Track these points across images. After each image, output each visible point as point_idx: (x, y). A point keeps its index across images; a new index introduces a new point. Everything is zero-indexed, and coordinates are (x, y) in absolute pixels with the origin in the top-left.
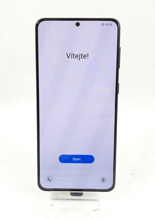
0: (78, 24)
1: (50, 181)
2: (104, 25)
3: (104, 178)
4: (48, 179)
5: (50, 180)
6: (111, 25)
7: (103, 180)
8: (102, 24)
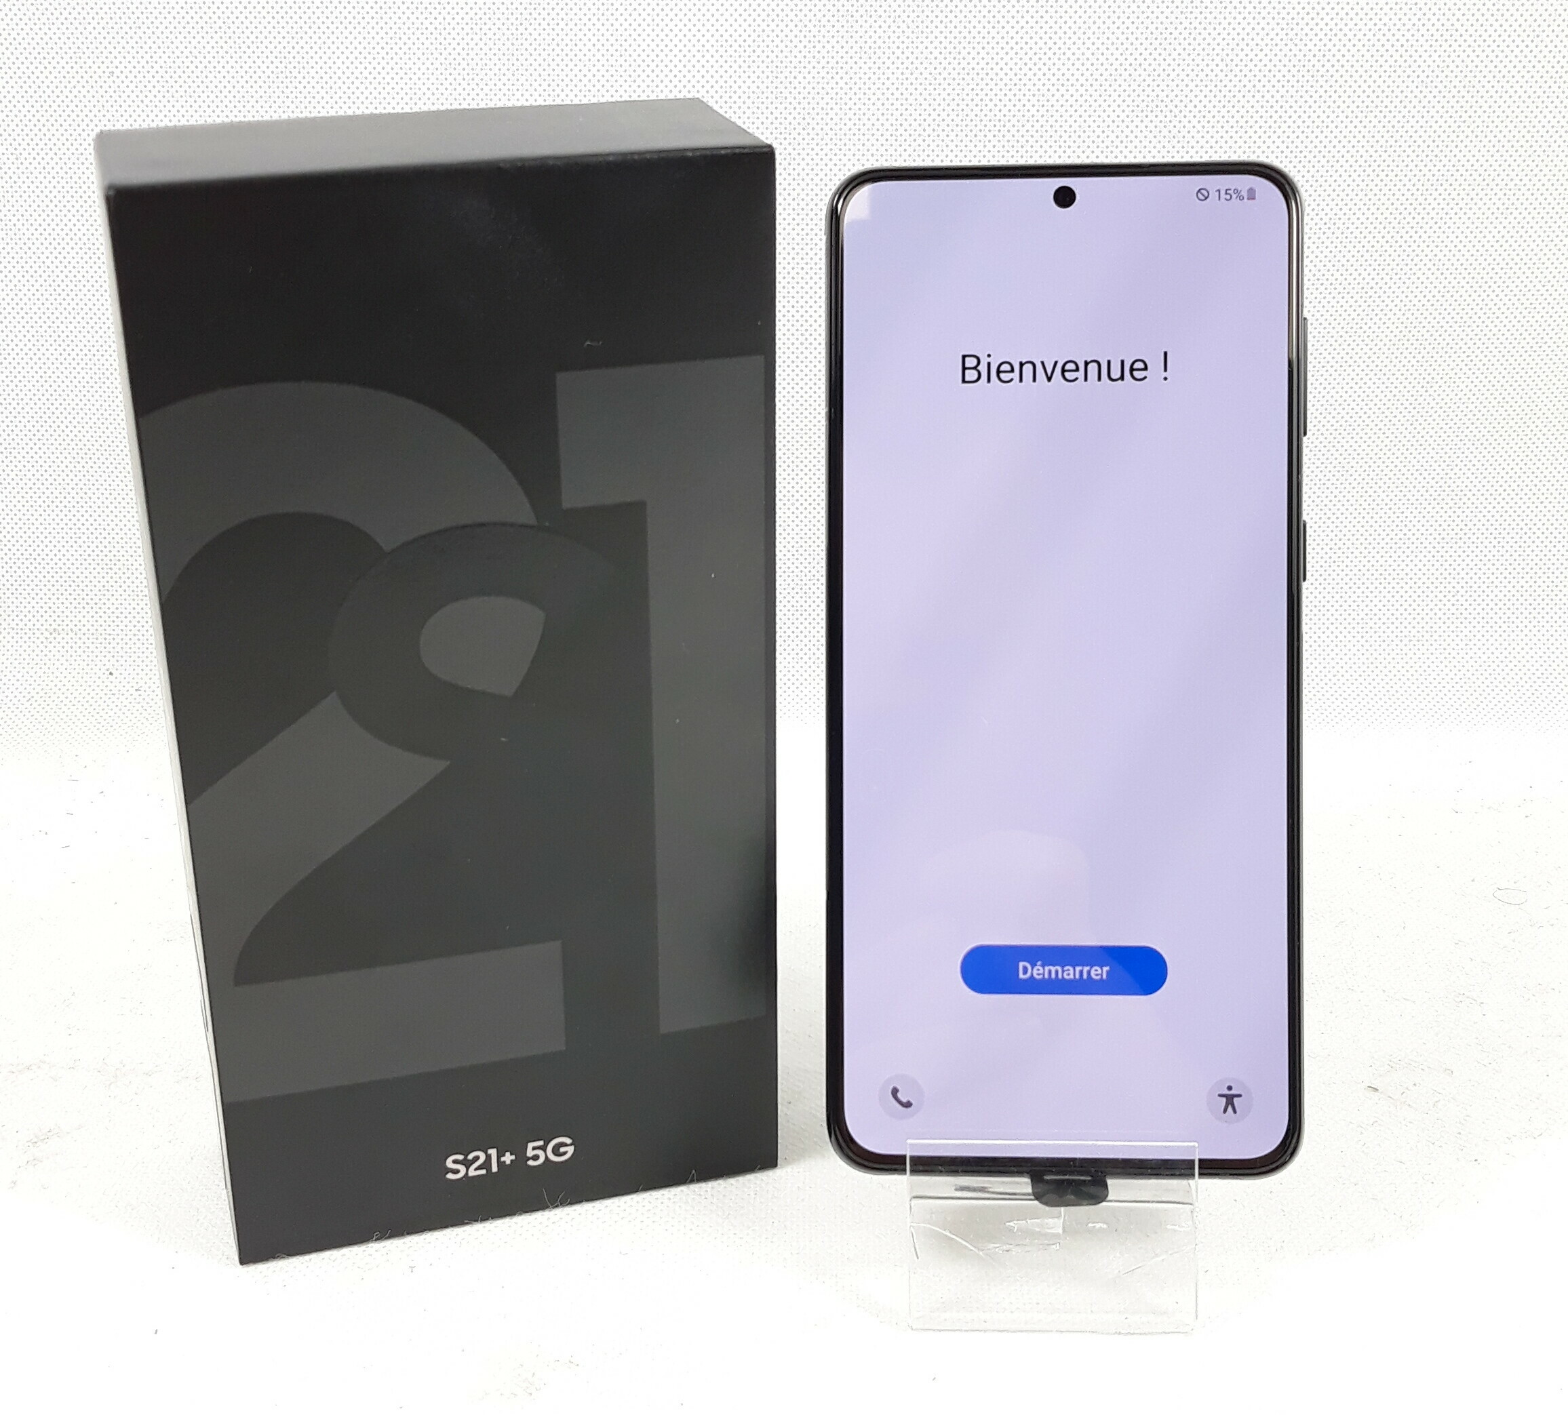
0: (1065, 198)
1: (908, 1105)
2: (1213, 195)
3: (1230, 1088)
4: (895, 1092)
5: (904, 1100)
6: (1252, 195)
7: (1230, 1100)
8: (1203, 195)
